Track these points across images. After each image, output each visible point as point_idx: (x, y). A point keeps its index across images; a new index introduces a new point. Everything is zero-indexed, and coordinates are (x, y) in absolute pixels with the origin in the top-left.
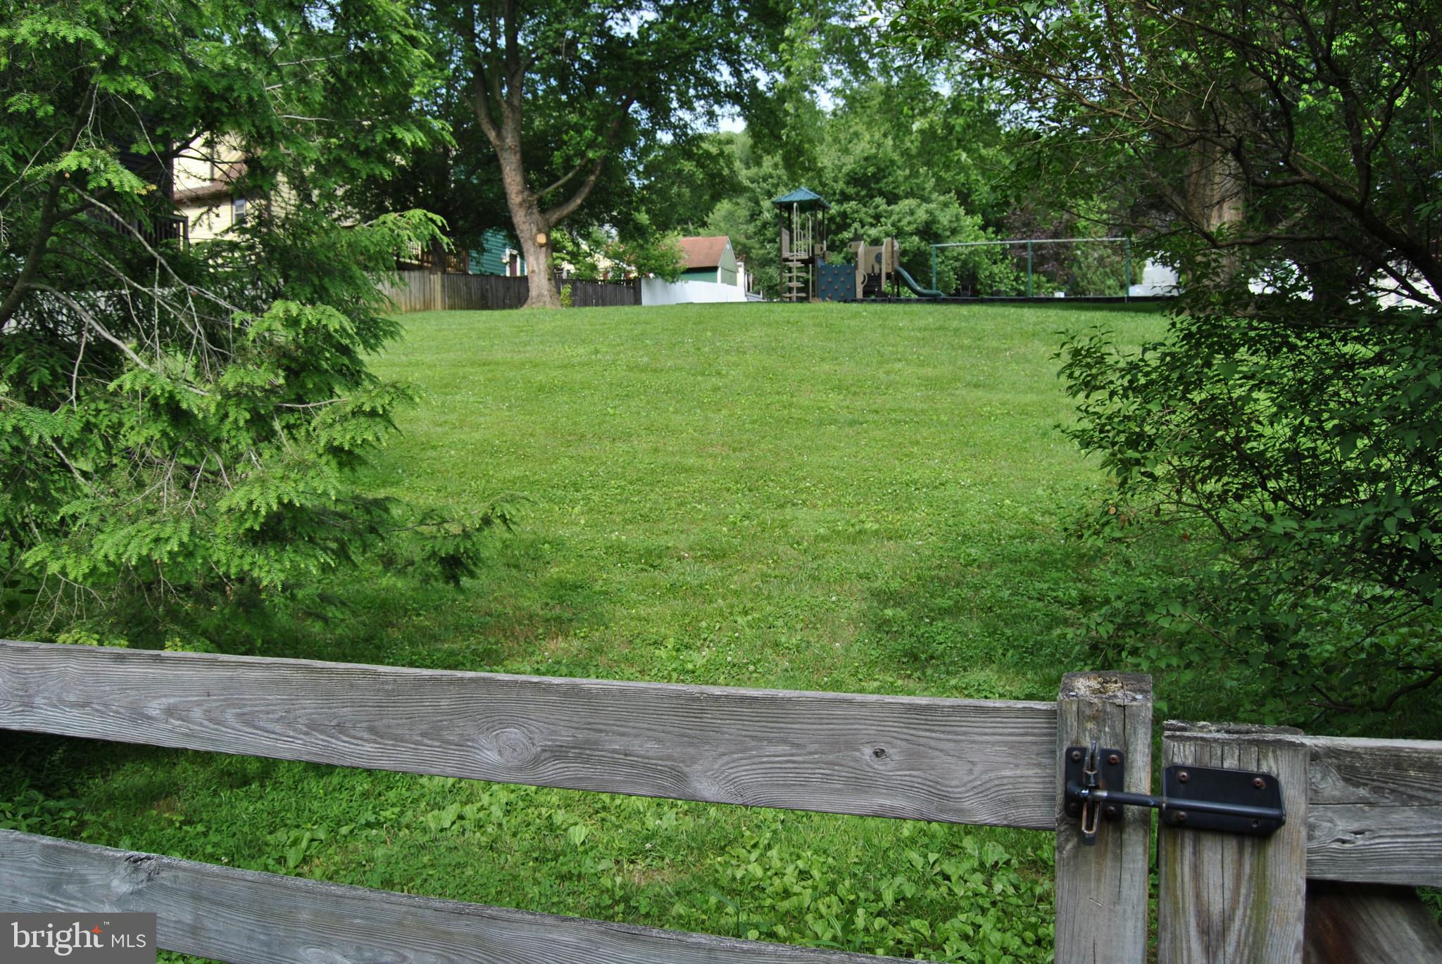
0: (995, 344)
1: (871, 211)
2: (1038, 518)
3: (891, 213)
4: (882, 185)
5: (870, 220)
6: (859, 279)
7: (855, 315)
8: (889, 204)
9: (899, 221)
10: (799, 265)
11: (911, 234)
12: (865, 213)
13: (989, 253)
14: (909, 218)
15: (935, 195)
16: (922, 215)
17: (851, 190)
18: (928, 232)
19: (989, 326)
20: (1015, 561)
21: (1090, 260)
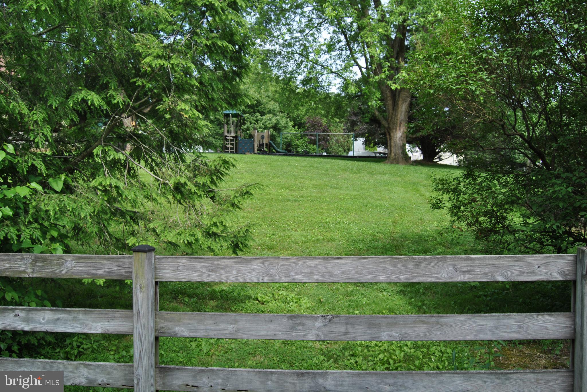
0: (334, 173)
1: (254, 118)
2: (376, 234)
3: (262, 119)
4: (259, 108)
5: (254, 122)
6: (256, 145)
7: (277, 161)
8: (261, 116)
9: (265, 123)
10: (232, 138)
11: (270, 128)
12: (252, 119)
13: (295, 136)
14: (269, 122)
15: (278, 114)
16: (274, 121)
17: (247, 110)
18: (276, 128)
19: (328, 166)
20: (376, 248)
21: (333, 140)
